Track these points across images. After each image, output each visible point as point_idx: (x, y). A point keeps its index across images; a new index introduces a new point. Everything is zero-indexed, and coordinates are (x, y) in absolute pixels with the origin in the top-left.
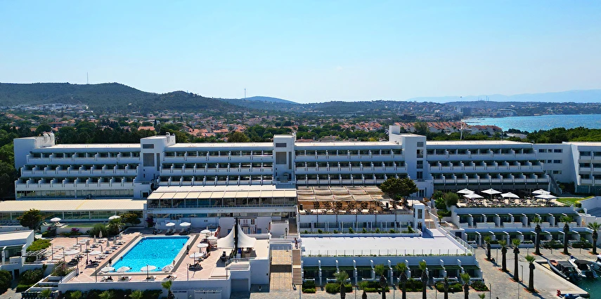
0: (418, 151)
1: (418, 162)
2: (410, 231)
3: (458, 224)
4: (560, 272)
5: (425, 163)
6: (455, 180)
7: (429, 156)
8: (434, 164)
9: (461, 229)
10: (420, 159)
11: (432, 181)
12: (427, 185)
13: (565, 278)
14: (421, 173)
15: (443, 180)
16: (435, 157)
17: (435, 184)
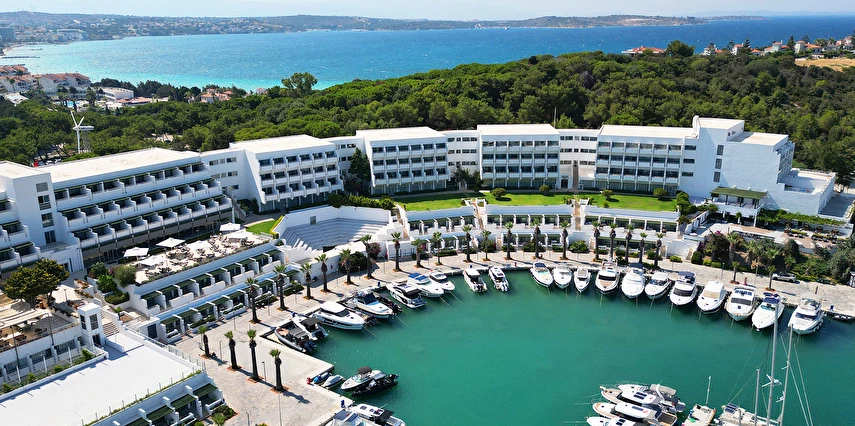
0: (41, 199)
1: (44, 217)
2: (88, 357)
3: (147, 312)
4: (293, 344)
5: (57, 217)
6: (113, 234)
7: (60, 202)
8: (71, 215)
9: (154, 319)
10: (46, 212)
11: (78, 245)
12: (70, 254)
13: (301, 351)
14: (52, 232)
15: (95, 239)
16: (70, 202)
17: (84, 250)
